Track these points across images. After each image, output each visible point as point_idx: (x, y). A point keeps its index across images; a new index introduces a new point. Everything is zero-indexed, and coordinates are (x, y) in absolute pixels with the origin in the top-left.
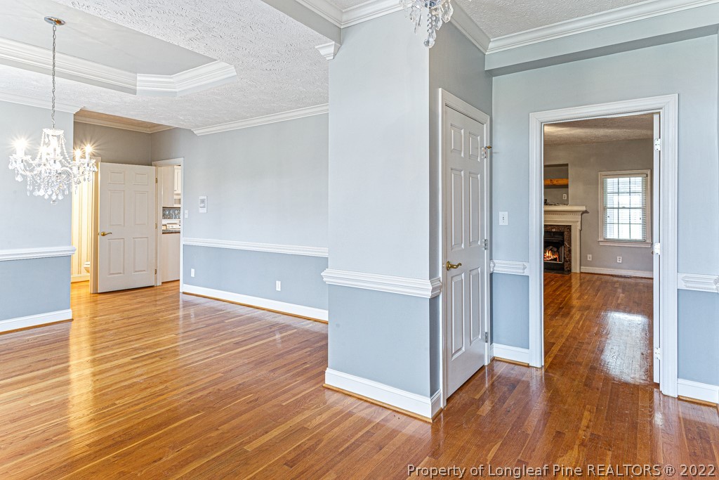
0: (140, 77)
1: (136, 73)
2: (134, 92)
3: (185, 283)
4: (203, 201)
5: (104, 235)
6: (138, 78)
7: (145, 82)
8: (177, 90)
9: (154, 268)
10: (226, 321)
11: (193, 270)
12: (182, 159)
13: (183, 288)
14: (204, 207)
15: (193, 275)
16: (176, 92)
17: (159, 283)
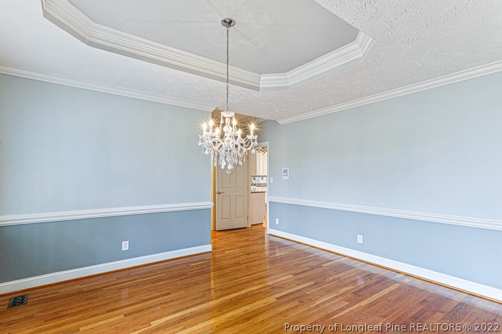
0: (263, 77)
1: (261, 74)
2: (258, 89)
3: (270, 228)
4: (285, 171)
5: (219, 193)
6: (262, 78)
7: (267, 81)
8: (289, 85)
9: (247, 216)
10: (324, 265)
11: (277, 220)
12: (268, 143)
13: (269, 231)
14: (287, 175)
15: (277, 223)
16: (288, 86)
17: (250, 226)
